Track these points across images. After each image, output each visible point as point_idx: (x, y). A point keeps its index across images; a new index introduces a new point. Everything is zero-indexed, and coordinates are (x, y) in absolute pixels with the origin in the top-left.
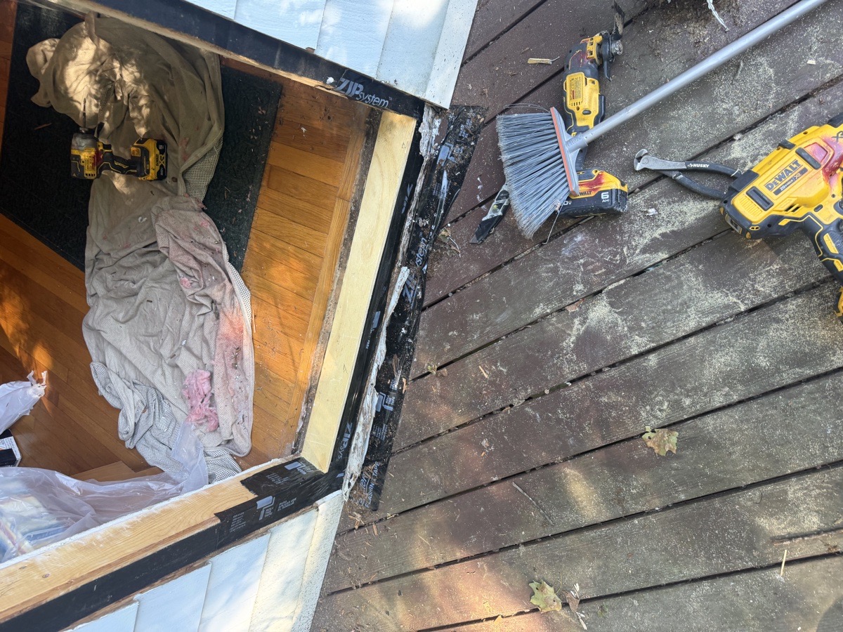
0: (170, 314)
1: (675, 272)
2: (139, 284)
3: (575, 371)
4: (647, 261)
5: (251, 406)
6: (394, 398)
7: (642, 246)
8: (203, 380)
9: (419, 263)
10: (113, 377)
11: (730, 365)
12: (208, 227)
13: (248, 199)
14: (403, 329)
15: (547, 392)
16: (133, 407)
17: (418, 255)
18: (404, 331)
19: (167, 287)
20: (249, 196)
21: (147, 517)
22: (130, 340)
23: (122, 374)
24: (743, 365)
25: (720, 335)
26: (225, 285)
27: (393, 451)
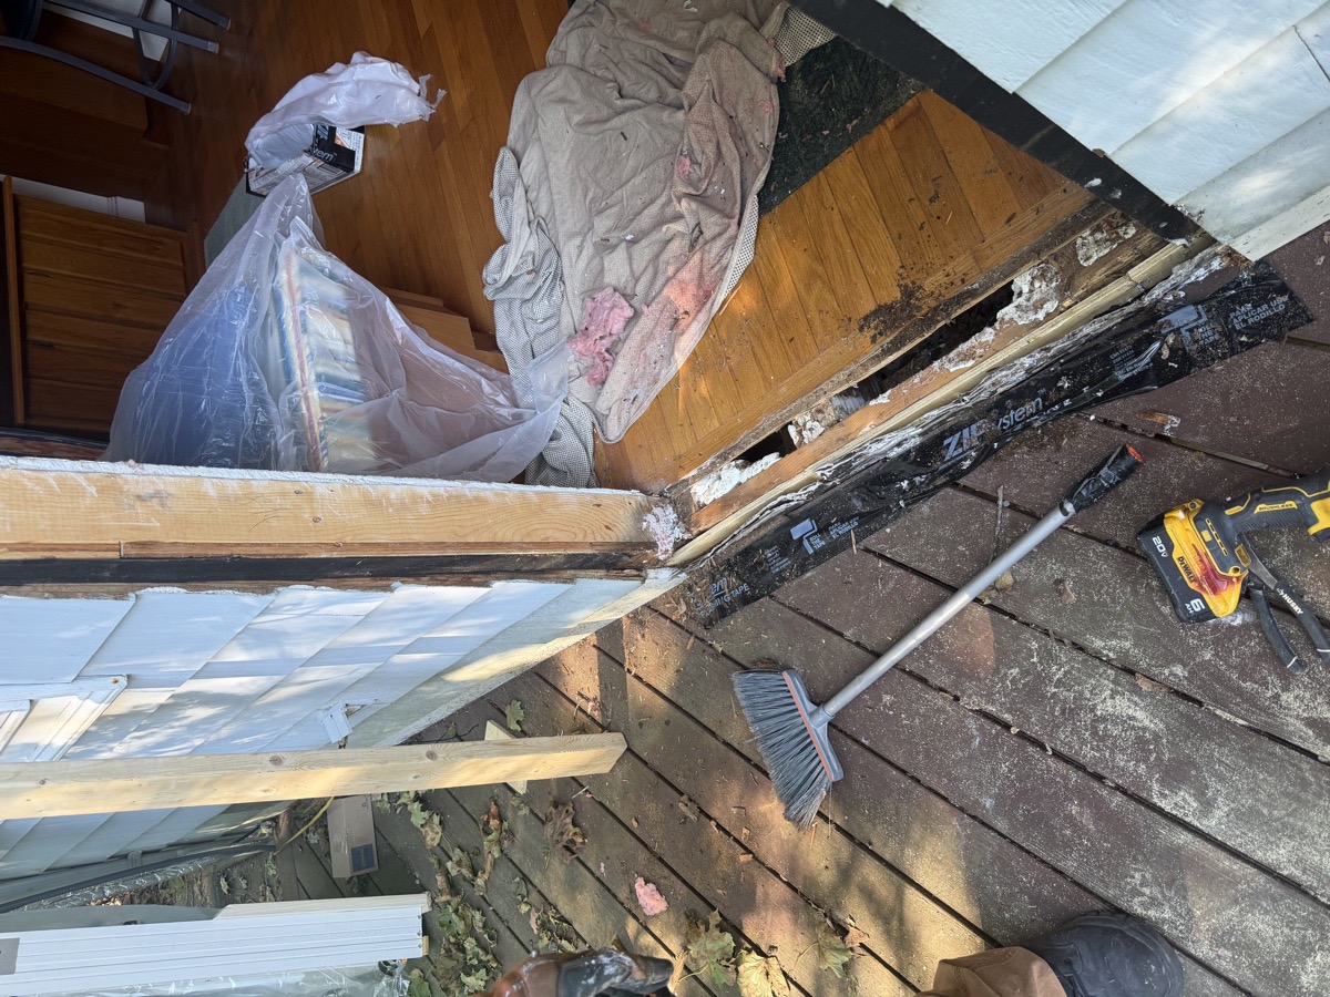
0: (637, 180)
1: (1322, 787)
2: (627, 102)
3: (1071, 748)
4: (1300, 737)
5: (653, 395)
6: (823, 543)
7: (1315, 715)
8: (620, 316)
9: (1003, 424)
10: (519, 192)
11: (1263, 940)
12: (767, 116)
13: (849, 127)
14: (906, 482)
15: (1014, 730)
16: (519, 255)
17: (1012, 413)
18: (905, 484)
19: (659, 141)
20: (855, 122)
21: (456, 497)
22: (569, 160)
23: (532, 195)
24: (1280, 956)
25: (1291, 901)
26: (729, 226)
27: (774, 593)
